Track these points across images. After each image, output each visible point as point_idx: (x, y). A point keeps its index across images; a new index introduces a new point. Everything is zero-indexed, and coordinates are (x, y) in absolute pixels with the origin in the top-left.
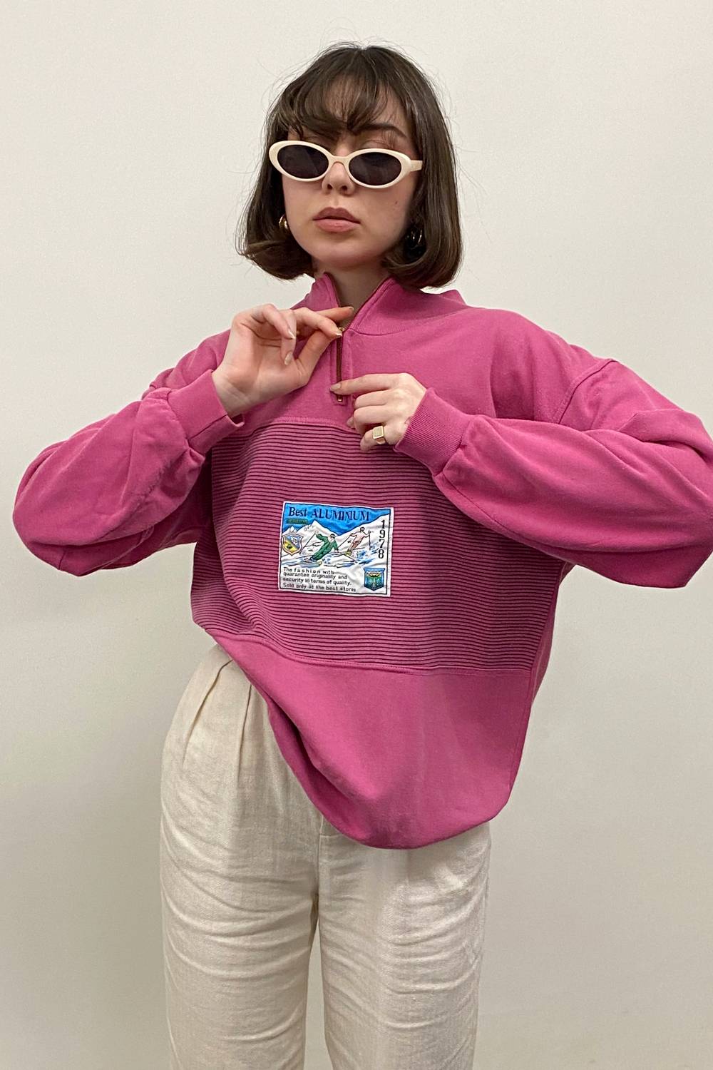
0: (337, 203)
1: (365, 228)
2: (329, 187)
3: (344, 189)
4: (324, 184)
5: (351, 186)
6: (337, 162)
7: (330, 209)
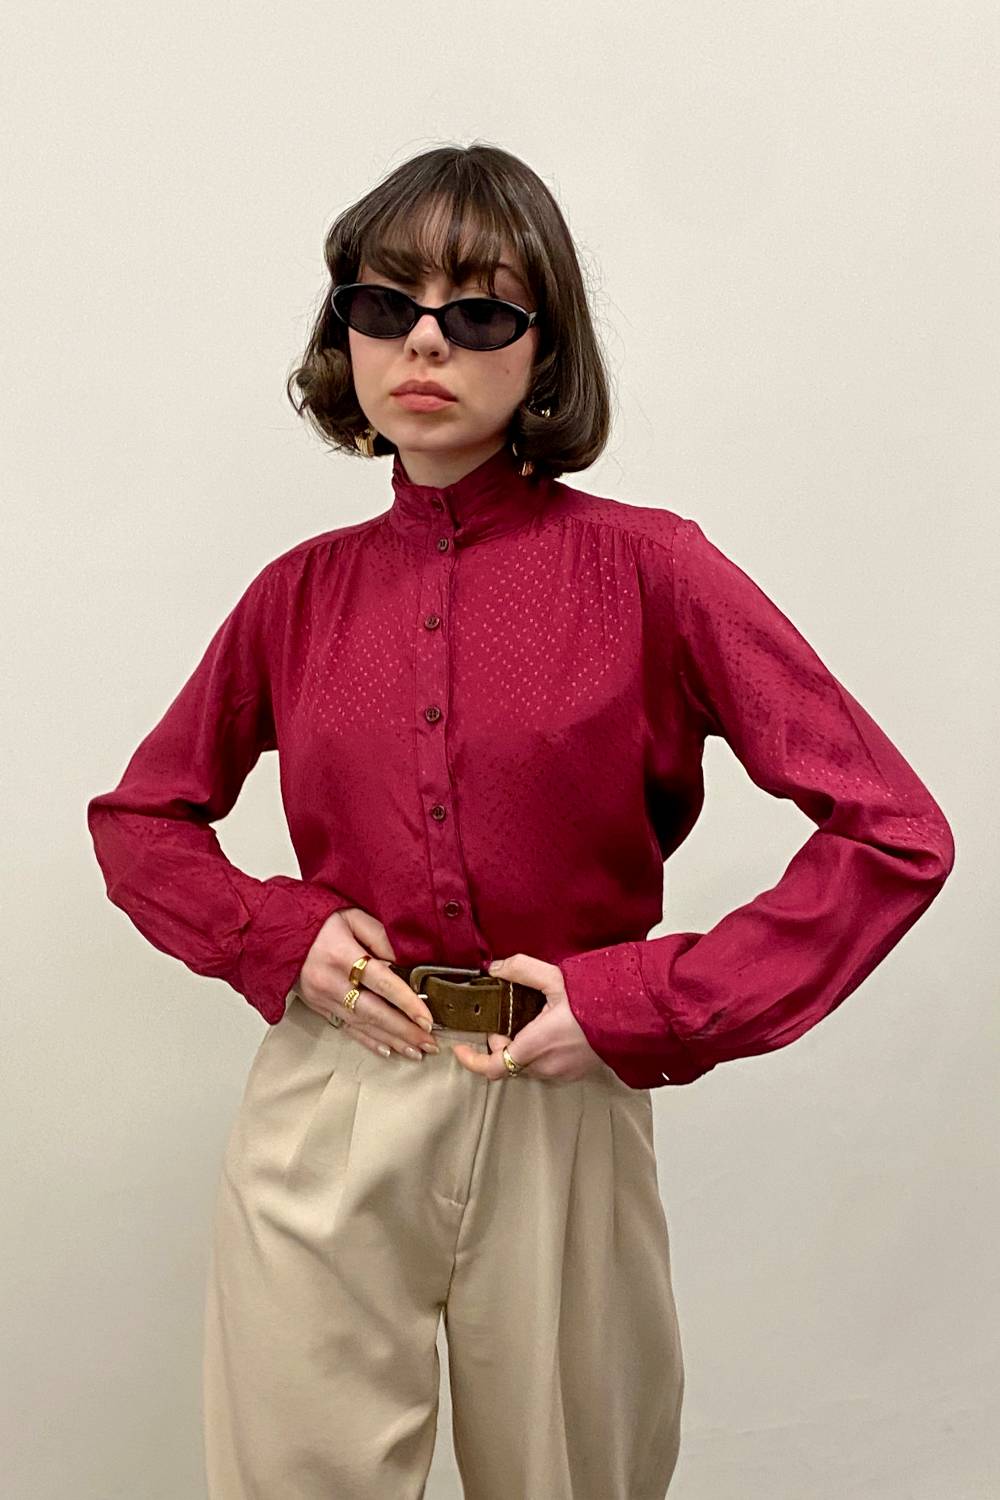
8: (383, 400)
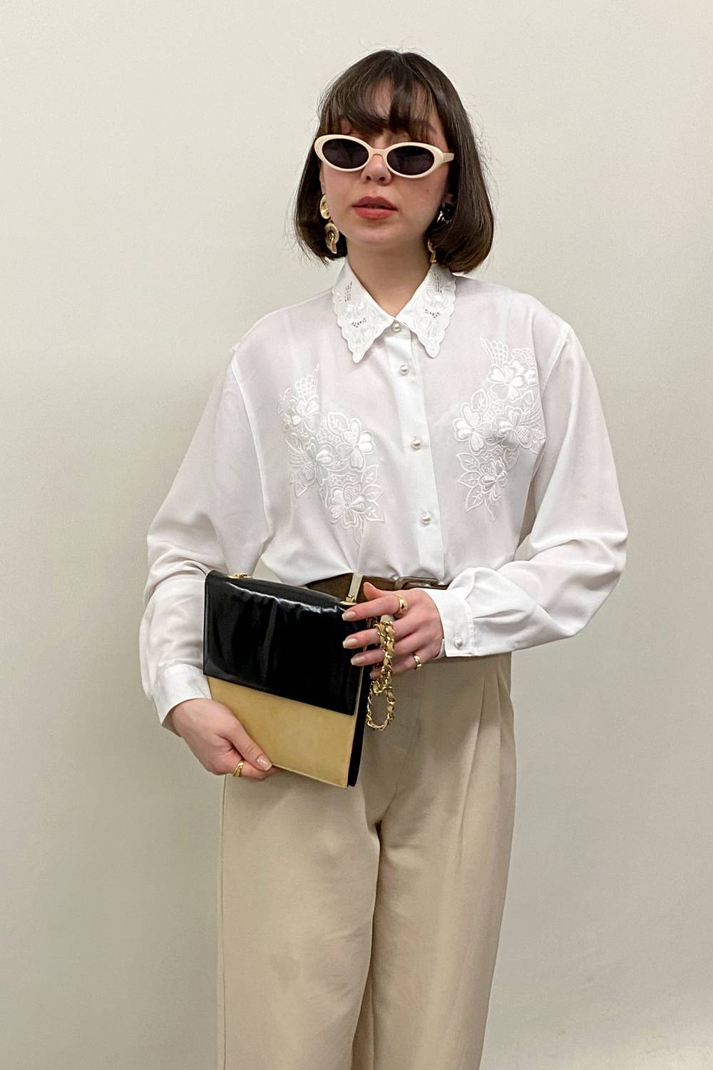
0: (375, 192)
1: (401, 214)
2: (368, 178)
3: (382, 180)
4: (364, 175)
5: (389, 175)
6: (375, 155)
7: (369, 198)
8: (346, 211)
